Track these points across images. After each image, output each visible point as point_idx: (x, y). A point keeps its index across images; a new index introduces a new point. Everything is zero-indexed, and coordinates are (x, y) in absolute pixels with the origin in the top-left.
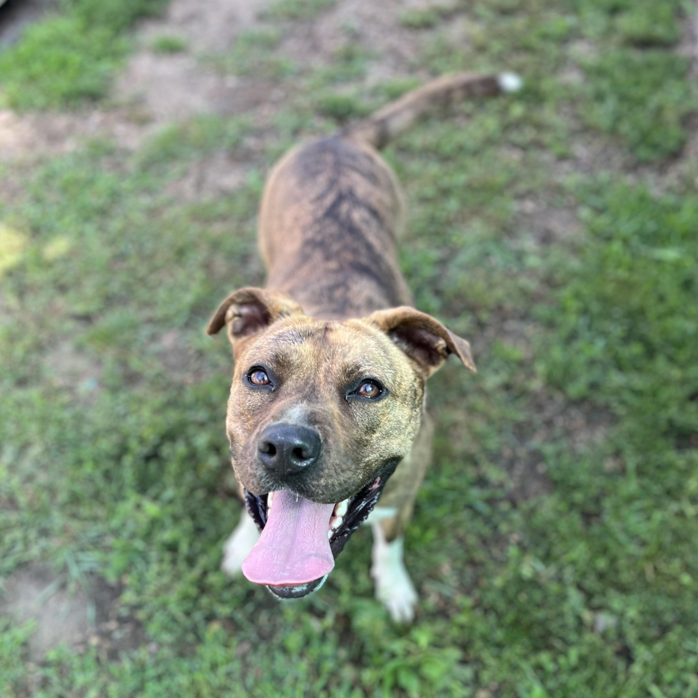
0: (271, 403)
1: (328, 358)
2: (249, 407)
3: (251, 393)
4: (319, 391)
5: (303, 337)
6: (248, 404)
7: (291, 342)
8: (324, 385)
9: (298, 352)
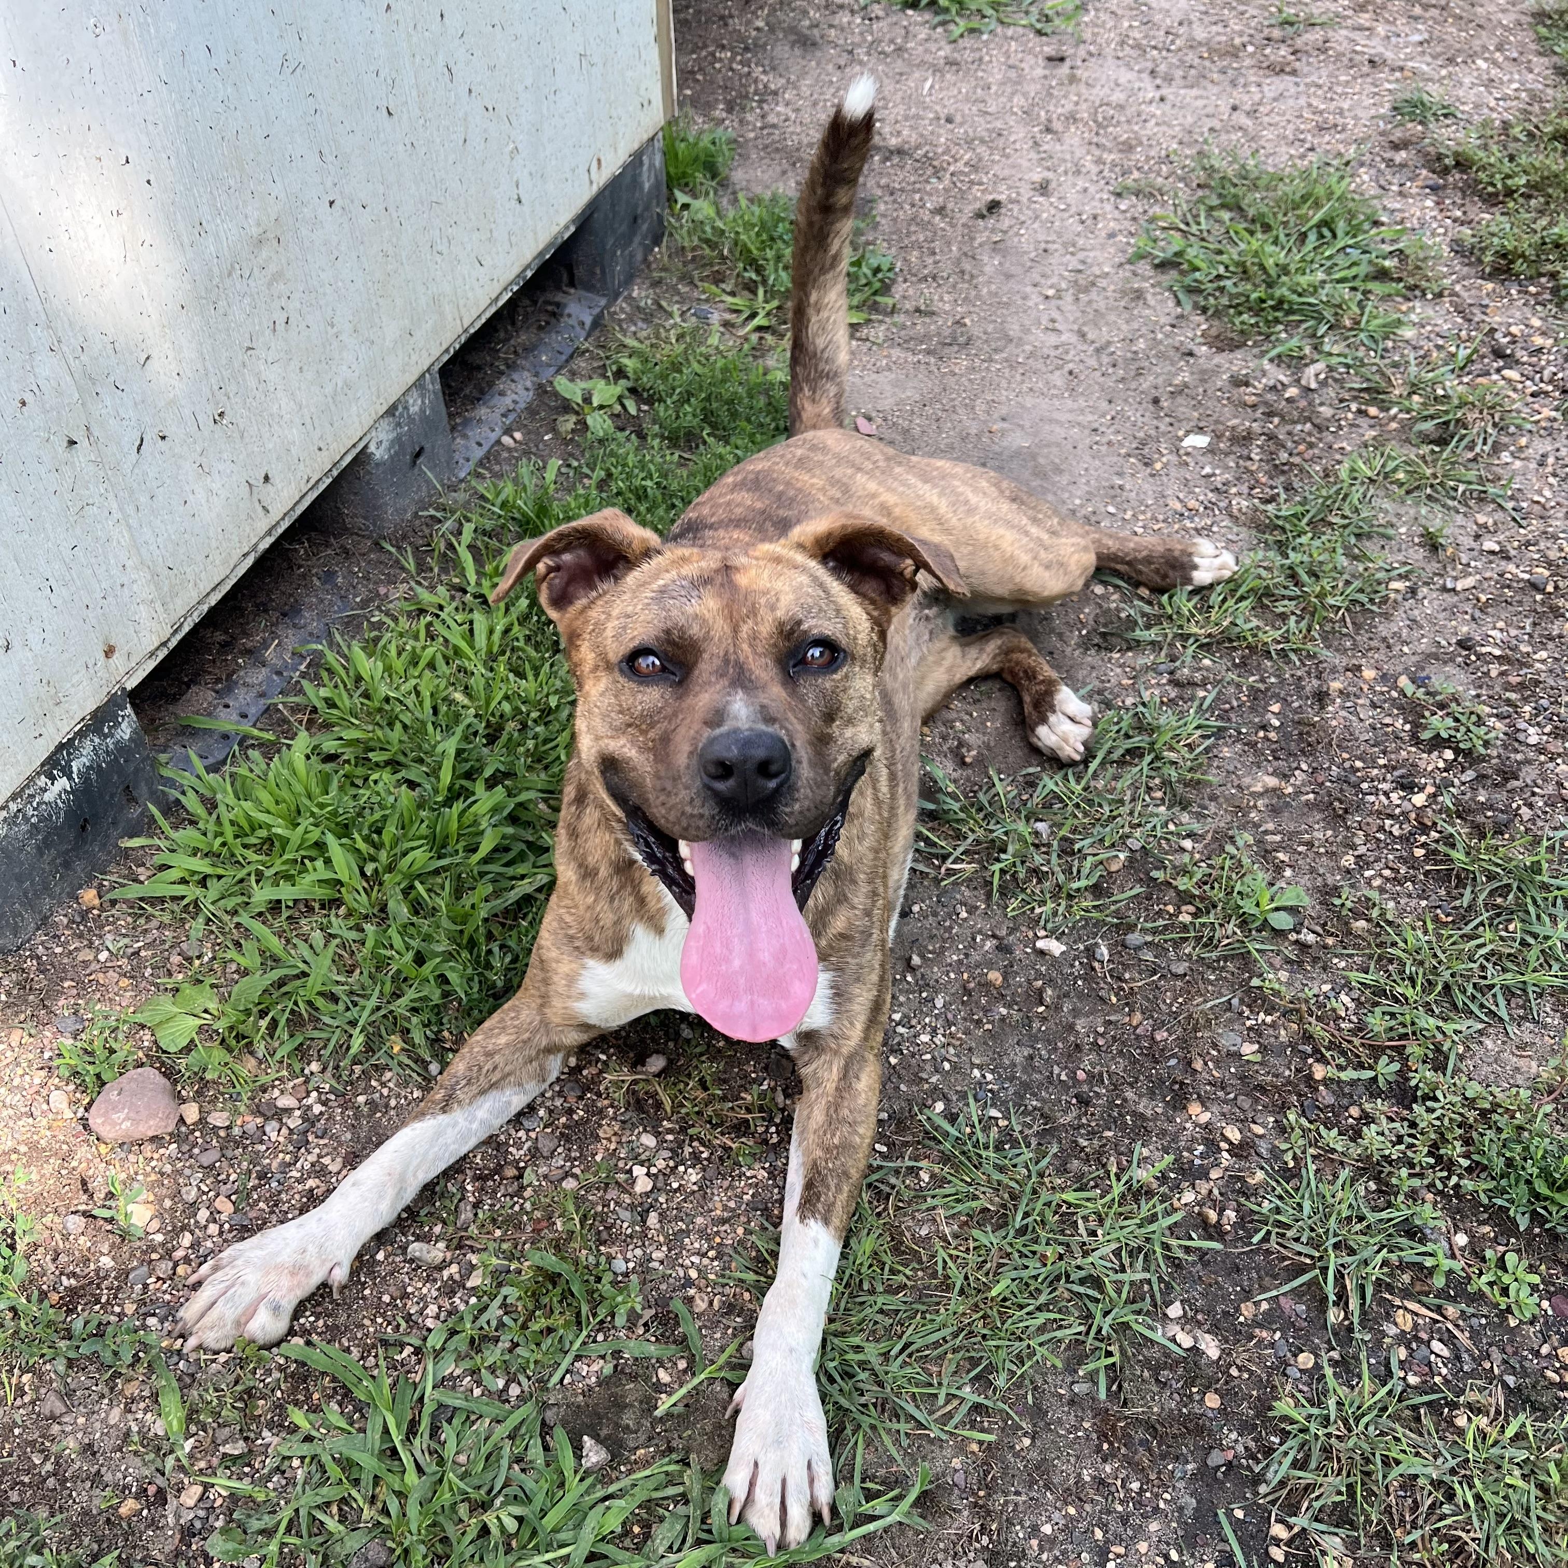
0: (679, 701)
1: (748, 617)
2: (642, 713)
4: (751, 670)
5: (699, 586)
6: (639, 708)
7: (684, 598)
8: (754, 661)
9: (700, 616)
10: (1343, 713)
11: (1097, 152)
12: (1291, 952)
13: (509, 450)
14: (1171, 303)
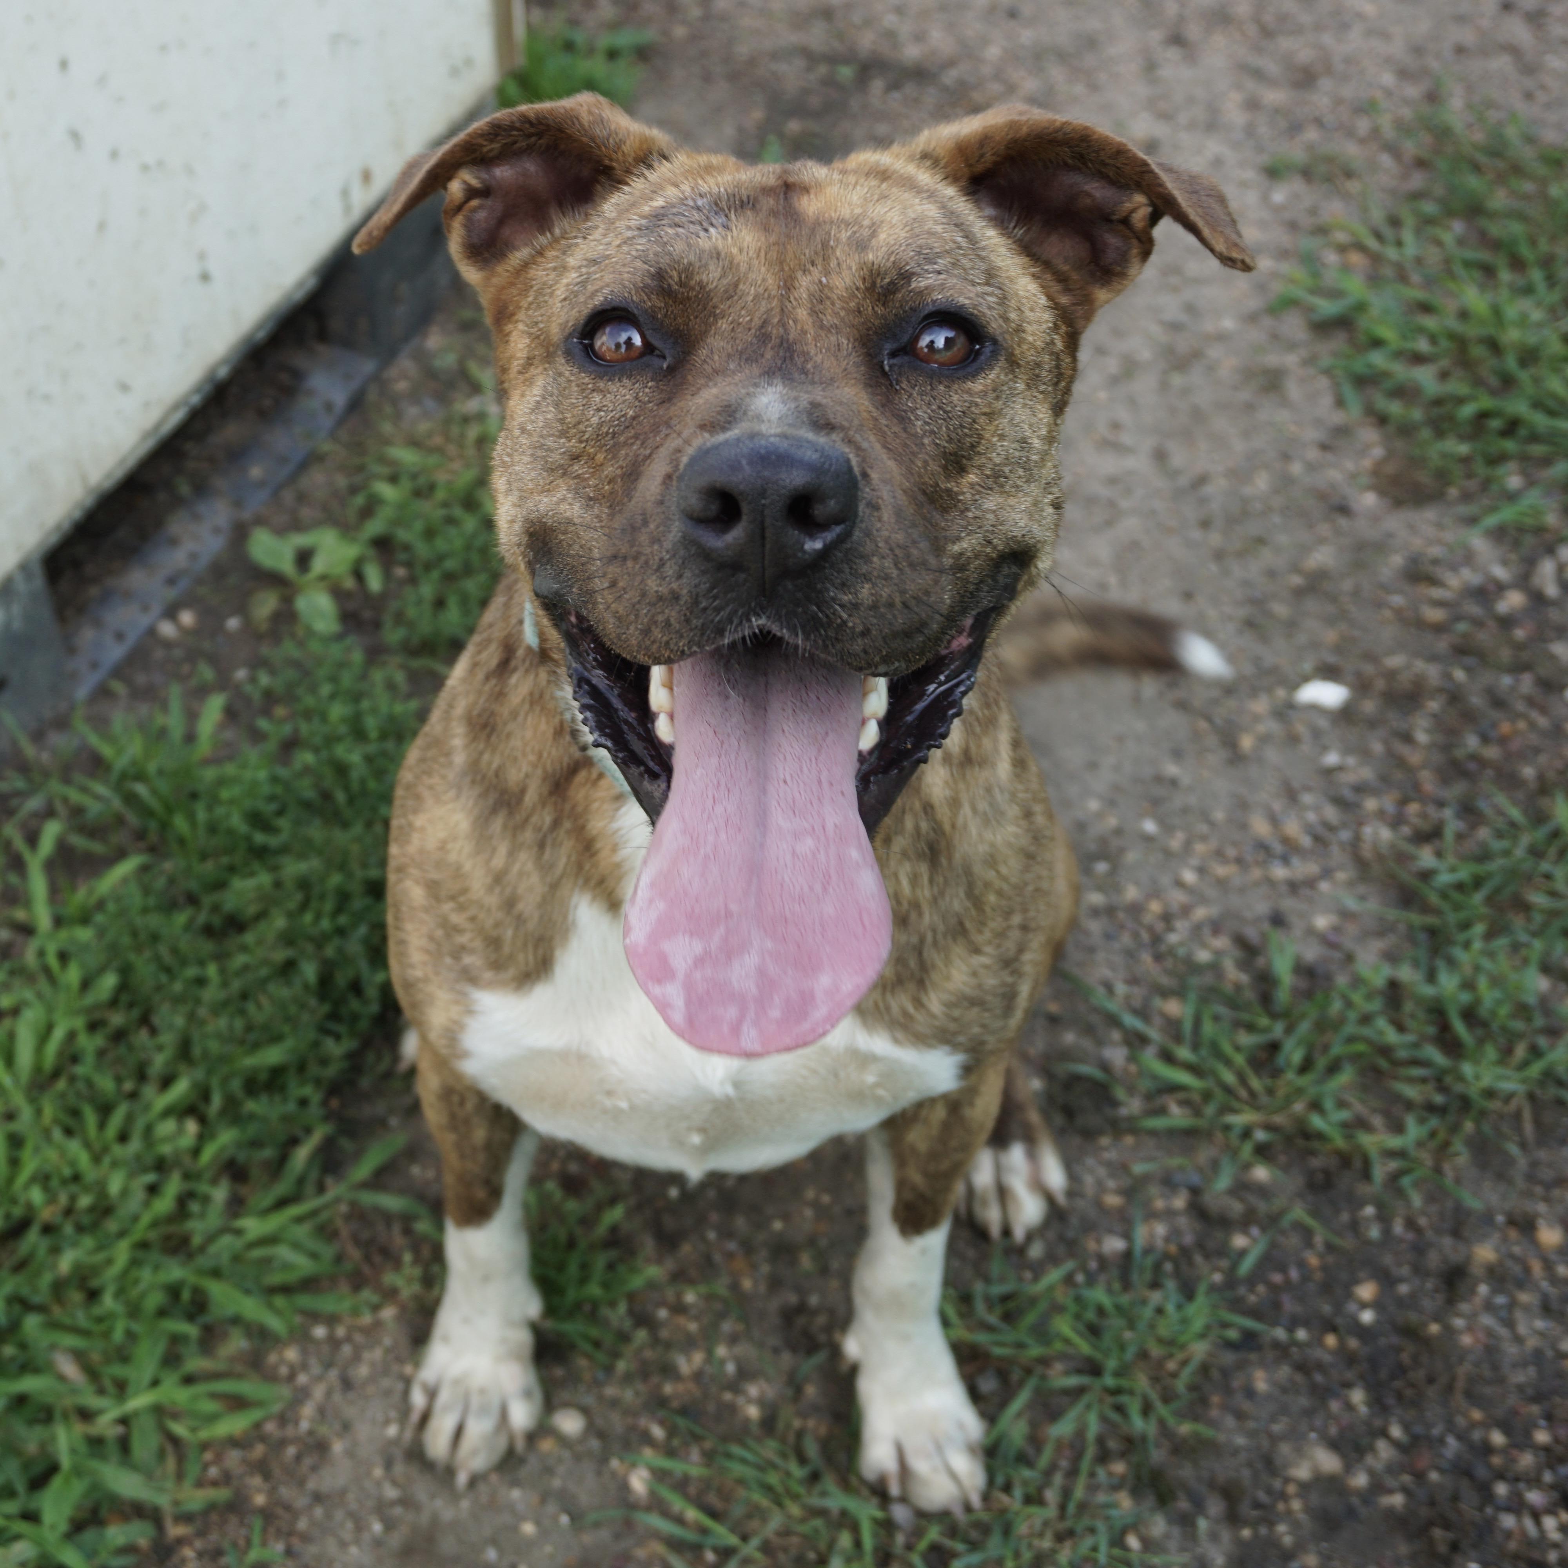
0: (666, 405)
1: (813, 263)
2: (599, 429)
3: (601, 385)
4: (807, 353)
5: (729, 210)
6: (595, 420)
7: (699, 228)
8: (816, 339)
9: (723, 254)
10: (1487, 1320)
11: (1250, 84)
13: (168, 644)
14: (1327, 400)
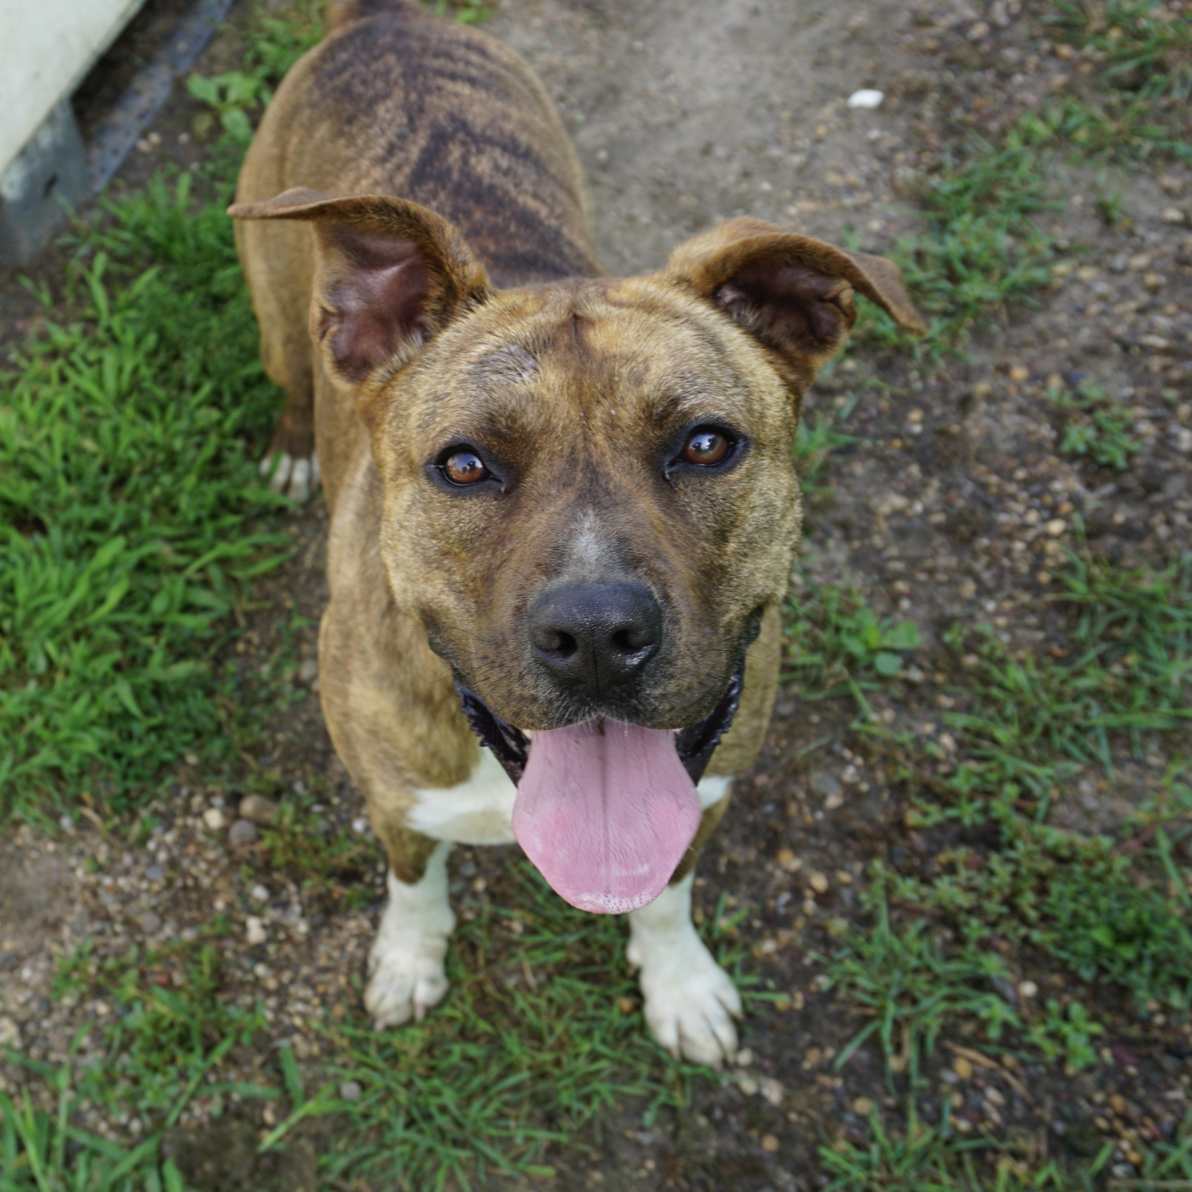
0: (507, 520)
1: (604, 396)
2: (460, 536)
4: (608, 474)
5: (536, 353)
7: (515, 373)
8: (613, 458)
9: (536, 396)
12: (897, 691)
